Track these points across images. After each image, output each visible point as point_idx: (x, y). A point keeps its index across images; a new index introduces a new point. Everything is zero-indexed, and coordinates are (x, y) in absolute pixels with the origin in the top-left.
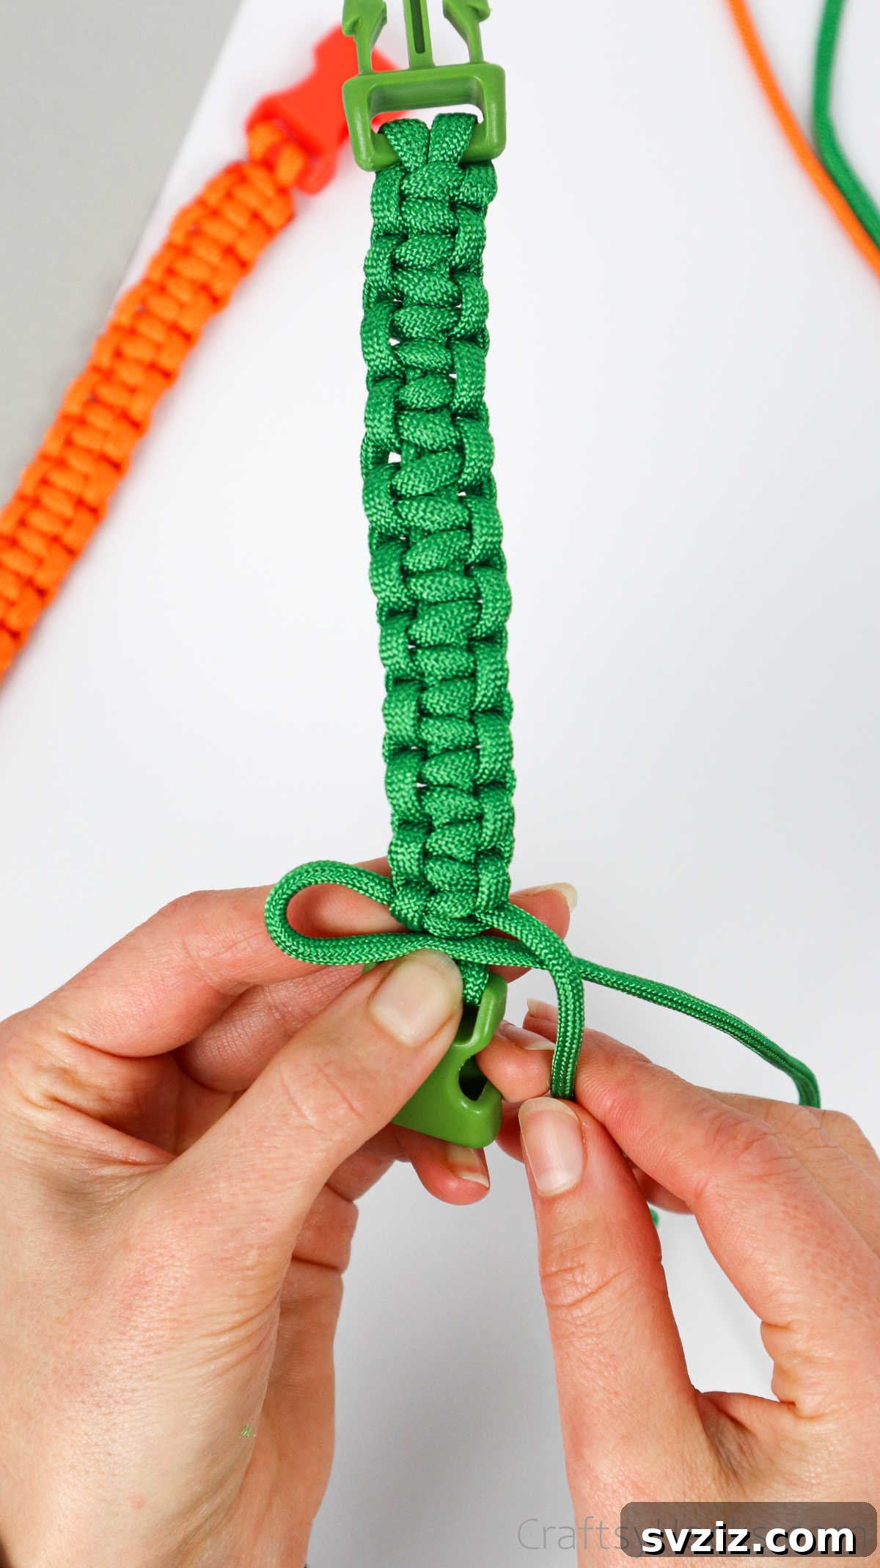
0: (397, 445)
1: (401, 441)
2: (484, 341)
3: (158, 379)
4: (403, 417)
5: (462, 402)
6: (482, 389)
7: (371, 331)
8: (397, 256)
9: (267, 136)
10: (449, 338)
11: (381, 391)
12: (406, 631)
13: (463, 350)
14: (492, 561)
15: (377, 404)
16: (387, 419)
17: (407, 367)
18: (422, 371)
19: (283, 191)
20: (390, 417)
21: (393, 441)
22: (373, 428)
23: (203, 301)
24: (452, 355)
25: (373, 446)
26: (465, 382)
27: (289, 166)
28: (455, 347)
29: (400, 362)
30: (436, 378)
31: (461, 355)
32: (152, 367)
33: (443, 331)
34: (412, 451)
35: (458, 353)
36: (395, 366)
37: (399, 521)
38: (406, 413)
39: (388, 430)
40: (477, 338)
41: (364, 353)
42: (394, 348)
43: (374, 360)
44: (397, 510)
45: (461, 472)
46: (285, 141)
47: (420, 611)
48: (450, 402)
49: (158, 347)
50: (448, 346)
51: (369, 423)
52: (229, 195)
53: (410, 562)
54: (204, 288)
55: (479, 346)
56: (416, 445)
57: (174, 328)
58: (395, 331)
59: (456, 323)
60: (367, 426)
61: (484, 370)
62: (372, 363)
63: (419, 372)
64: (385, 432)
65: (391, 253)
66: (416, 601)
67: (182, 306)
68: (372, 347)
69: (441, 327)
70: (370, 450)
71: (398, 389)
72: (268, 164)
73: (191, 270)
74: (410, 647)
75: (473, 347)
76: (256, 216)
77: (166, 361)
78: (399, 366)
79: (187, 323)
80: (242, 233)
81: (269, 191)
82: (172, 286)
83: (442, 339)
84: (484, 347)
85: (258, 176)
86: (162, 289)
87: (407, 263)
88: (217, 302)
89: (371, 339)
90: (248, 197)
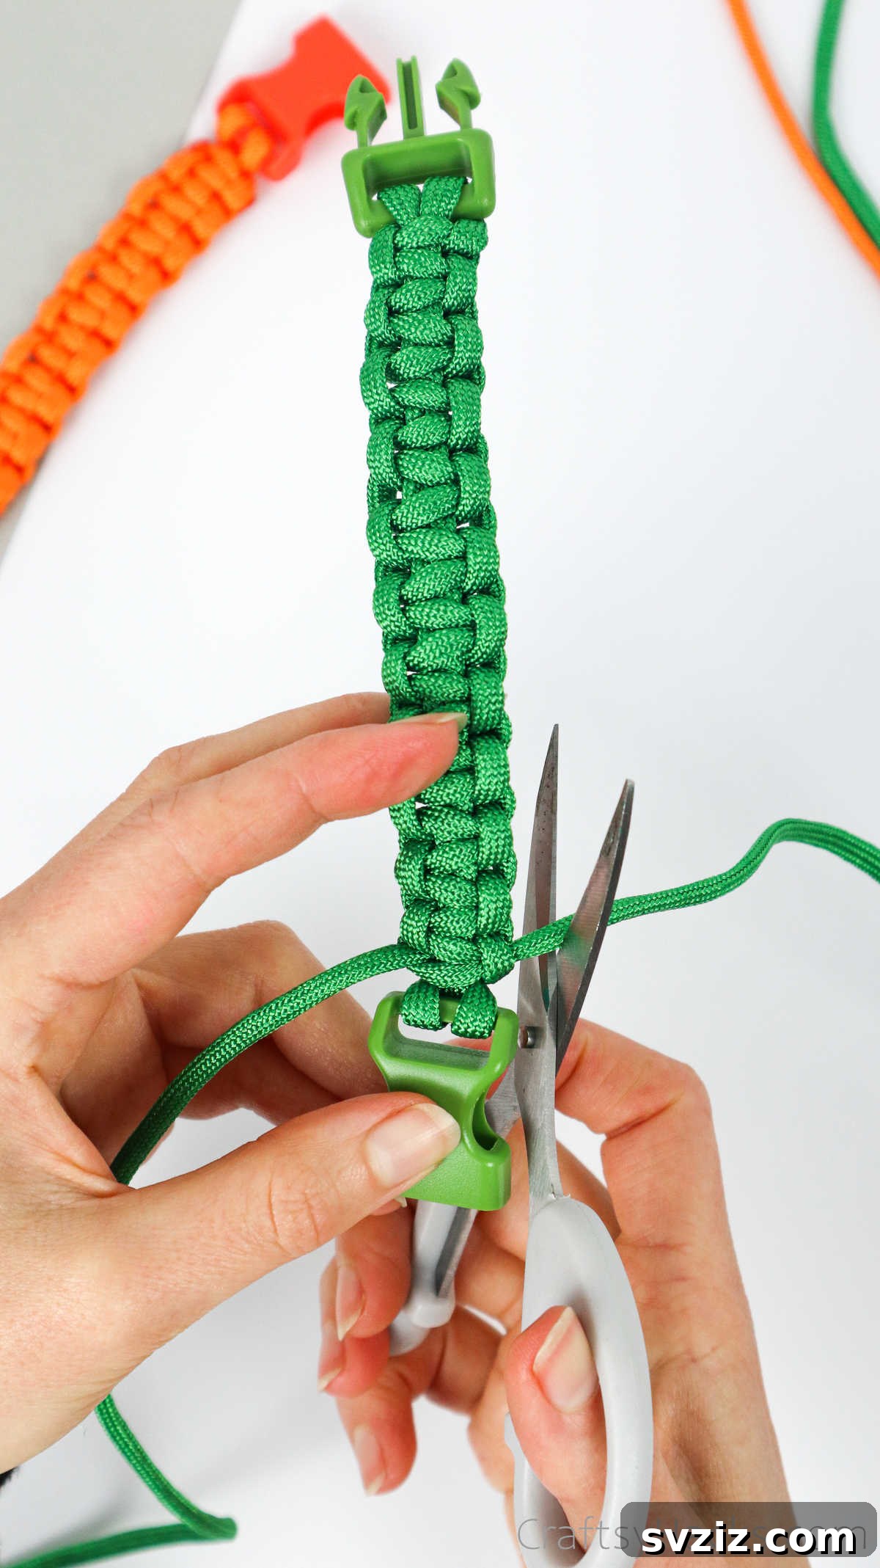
0: (399, 484)
1: (402, 480)
2: (480, 378)
3: (97, 347)
4: (402, 457)
5: (459, 438)
6: (478, 424)
7: (369, 375)
8: (393, 303)
9: (236, 119)
10: (446, 377)
11: (380, 433)
12: (404, 658)
13: (458, 387)
14: (491, 589)
15: (377, 445)
16: (387, 460)
17: (405, 407)
18: (420, 411)
19: (246, 175)
20: (389, 458)
21: (395, 480)
22: (374, 469)
23: (153, 275)
24: (448, 393)
25: (378, 486)
26: (460, 419)
27: (255, 150)
28: (450, 385)
29: (398, 403)
30: (433, 416)
31: (455, 393)
32: (95, 334)
33: (438, 370)
34: (411, 488)
35: (452, 392)
36: (394, 407)
37: (400, 554)
38: (405, 452)
39: (388, 470)
40: (473, 375)
41: (364, 397)
42: (392, 390)
43: (373, 403)
44: (397, 543)
45: (458, 504)
46: (254, 125)
47: (419, 638)
48: (448, 439)
49: (102, 315)
50: (444, 385)
51: (371, 464)
52: (192, 173)
53: (408, 591)
54: (156, 262)
55: (475, 383)
56: (416, 482)
57: (120, 298)
58: (392, 374)
59: (450, 360)
60: (370, 467)
61: (479, 406)
62: (372, 407)
63: (417, 412)
64: (387, 472)
65: (387, 300)
66: (417, 630)
67: (131, 277)
68: (371, 391)
69: (436, 365)
70: (376, 489)
71: (397, 430)
72: (234, 146)
73: (145, 243)
74: (410, 673)
75: (468, 384)
76: (216, 197)
77: (109, 330)
78: (397, 407)
79: (134, 294)
80: (199, 212)
81: (232, 173)
82: (125, 257)
83: (439, 378)
84: (480, 383)
85: (223, 158)
86: (113, 259)
87: (402, 307)
88: (167, 277)
89: (369, 383)
90: (210, 177)
